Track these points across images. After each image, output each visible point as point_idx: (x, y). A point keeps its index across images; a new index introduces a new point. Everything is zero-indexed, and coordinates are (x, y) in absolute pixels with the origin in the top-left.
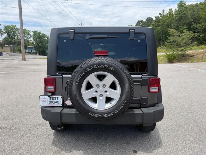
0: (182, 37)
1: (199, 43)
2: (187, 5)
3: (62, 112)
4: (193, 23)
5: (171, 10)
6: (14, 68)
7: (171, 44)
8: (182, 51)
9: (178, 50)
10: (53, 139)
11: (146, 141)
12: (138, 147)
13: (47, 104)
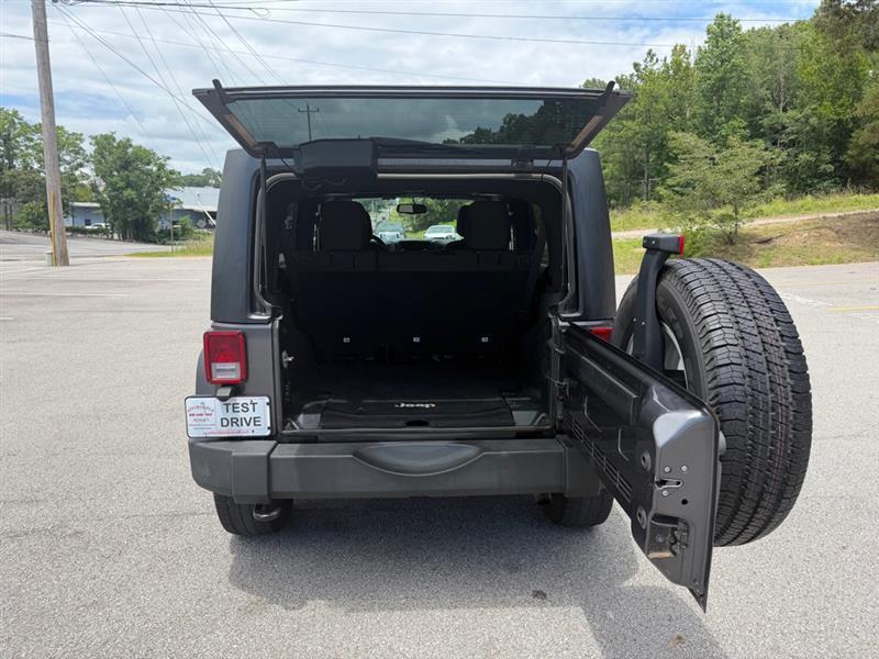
0: (725, 167)
1: (796, 186)
2: (744, 30)
3: (272, 456)
4: (769, 105)
5: (679, 51)
6: (23, 300)
7: (682, 195)
8: (723, 219)
9: (710, 218)
10: (232, 567)
11: (581, 557)
12: (552, 579)
13: (213, 429)
